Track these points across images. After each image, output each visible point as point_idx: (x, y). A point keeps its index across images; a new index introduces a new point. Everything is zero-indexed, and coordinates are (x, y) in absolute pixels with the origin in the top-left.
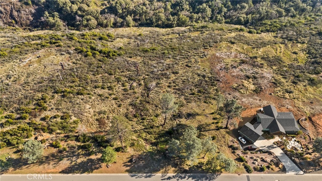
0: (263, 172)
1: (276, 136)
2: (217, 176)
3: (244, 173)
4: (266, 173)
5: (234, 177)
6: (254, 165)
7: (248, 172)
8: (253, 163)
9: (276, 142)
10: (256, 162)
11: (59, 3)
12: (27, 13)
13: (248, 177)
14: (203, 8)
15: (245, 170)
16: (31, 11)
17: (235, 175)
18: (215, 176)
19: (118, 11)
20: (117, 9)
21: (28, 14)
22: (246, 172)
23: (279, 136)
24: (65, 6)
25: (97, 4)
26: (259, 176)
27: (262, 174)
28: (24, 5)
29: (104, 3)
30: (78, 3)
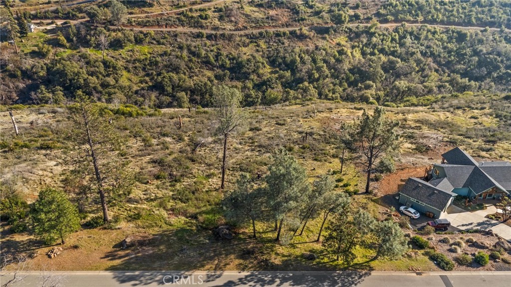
0: (481, 268)
1: (487, 205)
2: (360, 277)
3: (430, 270)
4: (491, 270)
5: (407, 279)
6: (454, 255)
7: (443, 269)
8: (451, 251)
9: (493, 215)
10: (457, 247)
11: (66, 73)
12: (10, 90)
13: (444, 278)
14: (304, 88)
15: (432, 264)
16: (17, 87)
17: (408, 274)
18: (357, 278)
19: (166, 88)
20: (163, 85)
21: (12, 90)
22: (435, 267)
23: (495, 205)
24: (76, 78)
25: (132, 80)
26: (473, 277)
27: (481, 273)
28: (8, 77)
29: (145, 80)
30: (100, 76)
